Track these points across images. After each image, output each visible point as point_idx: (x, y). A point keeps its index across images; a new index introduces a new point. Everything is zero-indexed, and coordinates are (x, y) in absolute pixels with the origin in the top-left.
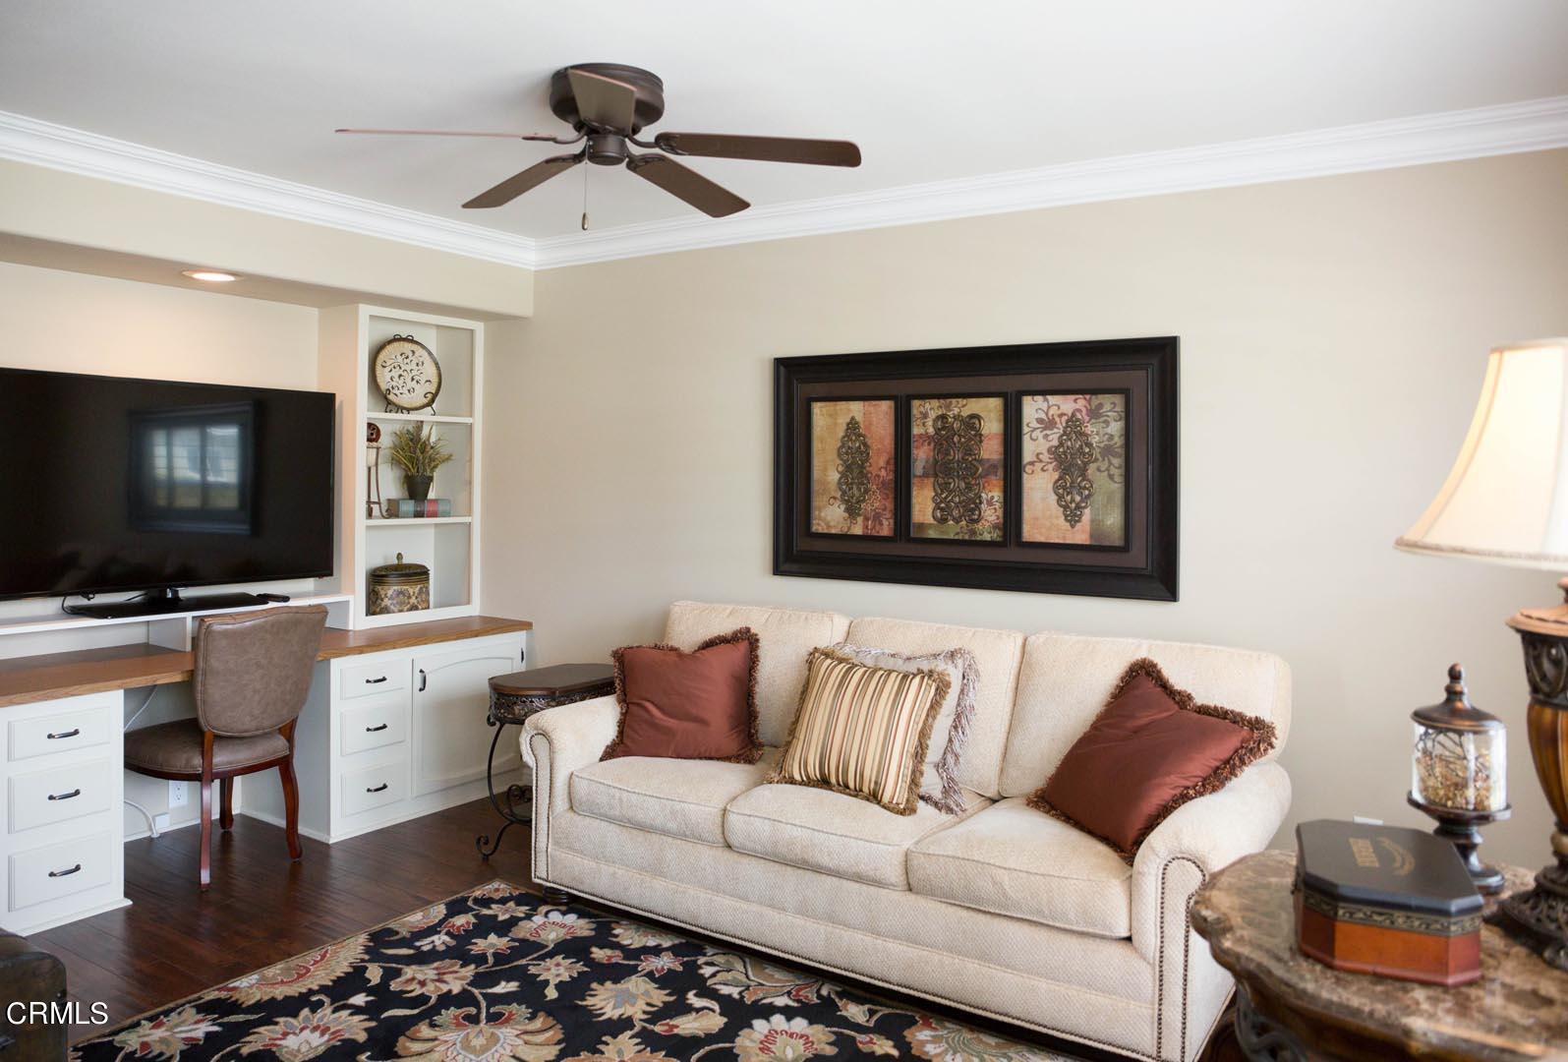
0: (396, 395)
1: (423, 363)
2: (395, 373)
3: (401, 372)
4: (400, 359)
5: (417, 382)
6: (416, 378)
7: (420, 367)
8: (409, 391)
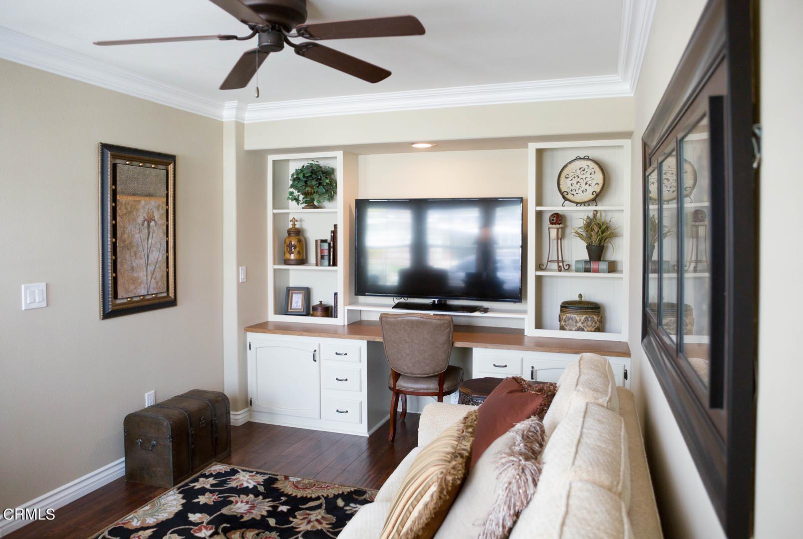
0: (573, 195)
1: (595, 172)
2: (574, 181)
3: (579, 180)
4: (579, 172)
5: (589, 185)
6: (589, 183)
7: (592, 176)
8: (583, 191)
